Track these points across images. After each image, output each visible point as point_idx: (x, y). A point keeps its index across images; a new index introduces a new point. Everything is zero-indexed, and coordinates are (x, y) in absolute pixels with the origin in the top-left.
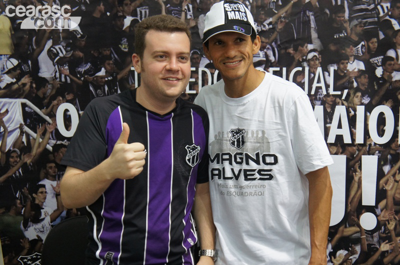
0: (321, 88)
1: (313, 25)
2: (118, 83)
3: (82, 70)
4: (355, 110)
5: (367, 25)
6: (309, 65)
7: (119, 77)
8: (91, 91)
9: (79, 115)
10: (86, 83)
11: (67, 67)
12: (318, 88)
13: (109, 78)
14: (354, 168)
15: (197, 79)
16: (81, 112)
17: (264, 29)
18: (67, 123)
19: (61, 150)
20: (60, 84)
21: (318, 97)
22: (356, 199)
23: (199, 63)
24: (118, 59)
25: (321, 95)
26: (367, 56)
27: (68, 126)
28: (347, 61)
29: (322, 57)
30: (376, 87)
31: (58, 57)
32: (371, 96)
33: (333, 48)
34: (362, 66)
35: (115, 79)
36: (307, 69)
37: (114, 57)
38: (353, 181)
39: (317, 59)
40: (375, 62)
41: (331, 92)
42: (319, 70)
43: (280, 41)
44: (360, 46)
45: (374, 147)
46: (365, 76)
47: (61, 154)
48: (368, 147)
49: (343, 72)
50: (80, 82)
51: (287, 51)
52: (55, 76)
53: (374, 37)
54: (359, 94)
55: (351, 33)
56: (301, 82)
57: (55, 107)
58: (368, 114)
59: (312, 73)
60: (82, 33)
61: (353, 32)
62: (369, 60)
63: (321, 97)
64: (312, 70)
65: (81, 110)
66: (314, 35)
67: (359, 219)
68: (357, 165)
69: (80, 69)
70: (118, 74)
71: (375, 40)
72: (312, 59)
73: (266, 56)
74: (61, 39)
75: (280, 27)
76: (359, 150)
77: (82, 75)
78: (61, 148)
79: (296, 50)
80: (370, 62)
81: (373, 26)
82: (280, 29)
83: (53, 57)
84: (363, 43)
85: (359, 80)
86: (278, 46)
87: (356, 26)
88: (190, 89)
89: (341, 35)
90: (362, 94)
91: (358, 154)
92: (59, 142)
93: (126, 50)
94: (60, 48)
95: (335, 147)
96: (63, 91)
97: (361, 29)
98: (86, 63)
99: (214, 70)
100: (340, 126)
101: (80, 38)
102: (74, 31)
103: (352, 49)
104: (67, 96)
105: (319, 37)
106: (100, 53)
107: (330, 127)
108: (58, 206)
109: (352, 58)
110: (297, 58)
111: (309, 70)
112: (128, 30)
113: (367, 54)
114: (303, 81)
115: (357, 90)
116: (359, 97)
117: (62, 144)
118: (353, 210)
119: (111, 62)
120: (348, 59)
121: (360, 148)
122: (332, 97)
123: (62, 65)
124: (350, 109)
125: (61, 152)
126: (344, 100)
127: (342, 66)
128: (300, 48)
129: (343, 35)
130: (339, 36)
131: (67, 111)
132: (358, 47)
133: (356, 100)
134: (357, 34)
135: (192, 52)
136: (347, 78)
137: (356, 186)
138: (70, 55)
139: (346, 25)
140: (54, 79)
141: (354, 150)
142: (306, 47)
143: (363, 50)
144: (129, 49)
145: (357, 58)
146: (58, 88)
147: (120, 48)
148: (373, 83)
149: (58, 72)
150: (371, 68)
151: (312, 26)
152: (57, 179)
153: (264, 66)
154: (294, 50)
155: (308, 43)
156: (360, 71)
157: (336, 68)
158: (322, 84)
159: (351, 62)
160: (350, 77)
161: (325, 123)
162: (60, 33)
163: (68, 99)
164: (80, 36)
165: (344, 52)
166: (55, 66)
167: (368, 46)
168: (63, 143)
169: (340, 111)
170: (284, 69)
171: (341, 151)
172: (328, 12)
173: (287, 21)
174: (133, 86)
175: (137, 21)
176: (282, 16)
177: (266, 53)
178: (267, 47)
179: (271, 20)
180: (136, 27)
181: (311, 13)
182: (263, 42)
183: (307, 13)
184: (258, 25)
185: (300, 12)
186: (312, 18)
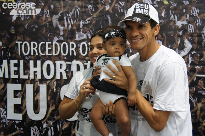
1: (110, 21)
2: (9, 50)
7: (10, 46)
13: (4, 47)
15: (52, 48)
17: (86, 23)
23: (53, 40)
24: (9, 37)
35: (7, 47)
37: (7, 36)
43: (94, 29)
73: (87, 37)
75: (94, 22)
82: (94, 23)
86: (93, 32)
88: (49, 53)
89: (123, 27)
93: (14, 33)
99: (61, 43)
112: (14, 22)
119: (5, 39)
135: (49, 34)
136: (127, 48)
147: (10, 32)
153: (86, 41)
160: (128, 48)
172: (117, 15)
173: (97, 19)
174: (18, 51)
175: (20, 17)
176: (95, 17)
177: (87, 35)
178: (88, 32)
179: (89, 19)
180: (19, 21)
181: (109, 16)
182: (85, 30)
183: (107, 16)
184: (83, 21)
185: (103, 15)
186: (109, 18)
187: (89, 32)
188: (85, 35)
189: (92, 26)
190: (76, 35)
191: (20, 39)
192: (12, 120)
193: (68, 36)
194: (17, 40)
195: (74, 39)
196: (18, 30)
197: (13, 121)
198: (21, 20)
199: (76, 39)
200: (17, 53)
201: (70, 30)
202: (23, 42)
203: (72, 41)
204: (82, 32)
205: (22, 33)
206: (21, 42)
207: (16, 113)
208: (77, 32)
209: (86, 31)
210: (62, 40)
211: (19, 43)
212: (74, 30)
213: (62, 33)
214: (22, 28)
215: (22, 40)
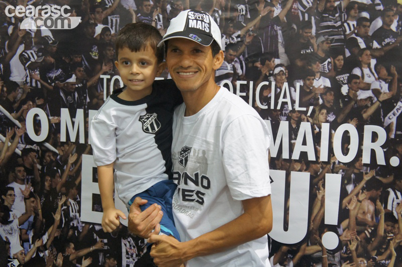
0: (286, 103)
1: (280, 39)
2: (87, 90)
3: (53, 75)
4: (320, 128)
5: (333, 42)
6: (275, 80)
7: (89, 84)
8: (62, 97)
9: (49, 120)
10: (57, 88)
11: (38, 72)
12: (284, 104)
13: (79, 85)
14: (317, 186)
16: (51, 118)
17: (232, 42)
18: (37, 127)
19: (30, 154)
20: (30, 89)
21: (284, 112)
22: (318, 218)
24: (89, 66)
25: (287, 110)
26: (333, 73)
27: (37, 130)
28: (313, 77)
29: (288, 72)
30: (341, 105)
31: (30, 62)
32: (337, 114)
33: (299, 63)
34: (328, 83)
35: (85, 86)
36: (273, 84)
37: (85, 64)
38: (317, 199)
39: (284, 74)
40: (341, 79)
41: (297, 108)
42: (286, 85)
43: (248, 54)
44: (326, 63)
45: (338, 166)
46: (331, 93)
47: (30, 158)
48: (332, 165)
49: (309, 88)
50: (51, 88)
51: (255, 65)
52: (26, 80)
53: (341, 55)
54: (324, 111)
55: (318, 49)
56: (267, 96)
57: (25, 112)
58: (333, 132)
59: (278, 88)
60: (54, 39)
61: (320, 48)
62: (335, 78)
63: (287, 112)
64: (278, 85)
65: (51, 116)
66: (281, 50)
67: (321, 238)
68: (320, 183)
69: (51, 75)
70: (87, 81)
71: (341, 57)
72: (279, 74)
73: (234, 69)
74: (33, 44)
75: (248, 40)
76: (323, 168)
77: (53, 81)
78: (31, 152)
79: (263, 63)
80: (336, 79)
81: (339, 44)
82: (248, 42)
83: (25, 61)
84: (329, 60)
85: (324, 97)
86: (246, 60)
87: (323, 42)
89: (307, 51)
90: (327, 111)
91: (322, 171)
92: (28, 147)
93: (97, 58)
94: (32, 53)
95: (299, 164)
96: (34, 96)
97: (328, 45)
98: (57, 69)
100: (304, 143)
101: (51, 43)
102: (46, 36)
103: (318, 66)
104: (37, 101)
105: (286, 52)
106: (71, 60)
107: (294, 143)
108: (26, 210)
109: (318, 75)
110: (264, 72)
111: (276, 85)
112: (99, 38)
113: (333, 71)
114: (269, 96)
115: (323, 106)
116: (325, 114)
117: (31, 148)
118: (315, 228)
119: (82, 69)
120: (314, 75)
121: (324, 166)
122: (297, 113)
123: (33, 70)
124: (315, 126)
125: (31, 157)
126: (310, 117)
127: (308, 82)
128: (267, 62)
129: (309, 51)
130: (306, 51)
131: (36, 115)
132: (324, 63)
133: (322, 117)
134: (324, 51)
136: (313, 94)
137: (319, 204)
138: (41, 60)
139: (313, 41)
140: (24, 84)
141: (318, 167)
142: (274, 61)
143: (329, 67)
144: (99, 57)
145: (323, 74)
146: (28, 93)
147: (91, 56)
148: (339, 101)
149: (29, 76)
150: (337, 86)
151: (279, 41)
152: (26, 183)
153: (231, 79)
154: (261, 64)
155: (275, 58)
156: (326, 88)
157: (302, 84)
158: (288, 100)
159: (317, 79)
160: (316, 94)
161: (290, 139)
162: (32, 38)
163: (38, 104)
164: (51, 42)
165: (310, 68)
166: (26, 70)
167: (335, 63)
168: (33, 147)
169: (305, 127)
170: (251, 83)
171: (305, 168)
172: (295, 27)
173: (255, 35)
174: (102, 93)
175: (108, 28)
176: (251, 29)
177: (234, 66)
178: (235, 60)
179: (239, 33)
180: (107, 35)
181: (278, 28)
182: (231, 55)
183: (275, 28)
184: (226, 38)
185: (268, 27)
186: (280, 32)
187: (238, 60)
188: (229, 66)
189: (245, 48)
191: (108, 70)
192: (90, 224)
194: (102, 72)
196: (104, 52)
197: (91, 226)
198: (110, 34)
200: (100, 97)
202: (112, 76)
205: (110, 58)
206: (109, 77)
207: (97, 211)
209: (233, 57)
211: (105, 77)
214: (112, 49)
215: (111, 72)
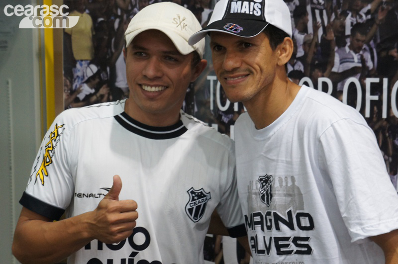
73: (363, 60)
177: (362, 56)
178: (363, 48)
179: (369, 7)
182: (358, 40)
184: (352, 16)
187: (367, 48)
188: (356, 57)
189: (376, 29)
190: (334, 56)
193: (314, 60)
195: (329, 68)
199: (335, 69)
201: (320, 42)
203: (325, 74)
204: (351, 47)
208: (336, 49)
209: (360, 43)
210: (300, 71)
212: (330, 41)
213: (300, 52)
